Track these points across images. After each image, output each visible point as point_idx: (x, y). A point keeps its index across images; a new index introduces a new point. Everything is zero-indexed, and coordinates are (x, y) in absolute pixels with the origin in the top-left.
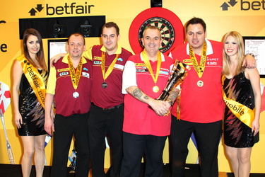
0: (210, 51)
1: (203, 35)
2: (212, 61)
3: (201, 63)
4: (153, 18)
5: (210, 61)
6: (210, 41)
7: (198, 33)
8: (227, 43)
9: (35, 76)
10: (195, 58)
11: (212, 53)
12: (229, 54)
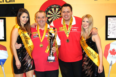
0: (74, 23)
1: (70, 13)
2: (75, 29)
3: (68, 29)
4: (53, 5)
5: (73, 29)
6: (74, 17)
7: (68, 12)
8: (84, 21)
9: (26, 37)
10: (66, 26)
11: (75, 24)
12: (85, 28)
